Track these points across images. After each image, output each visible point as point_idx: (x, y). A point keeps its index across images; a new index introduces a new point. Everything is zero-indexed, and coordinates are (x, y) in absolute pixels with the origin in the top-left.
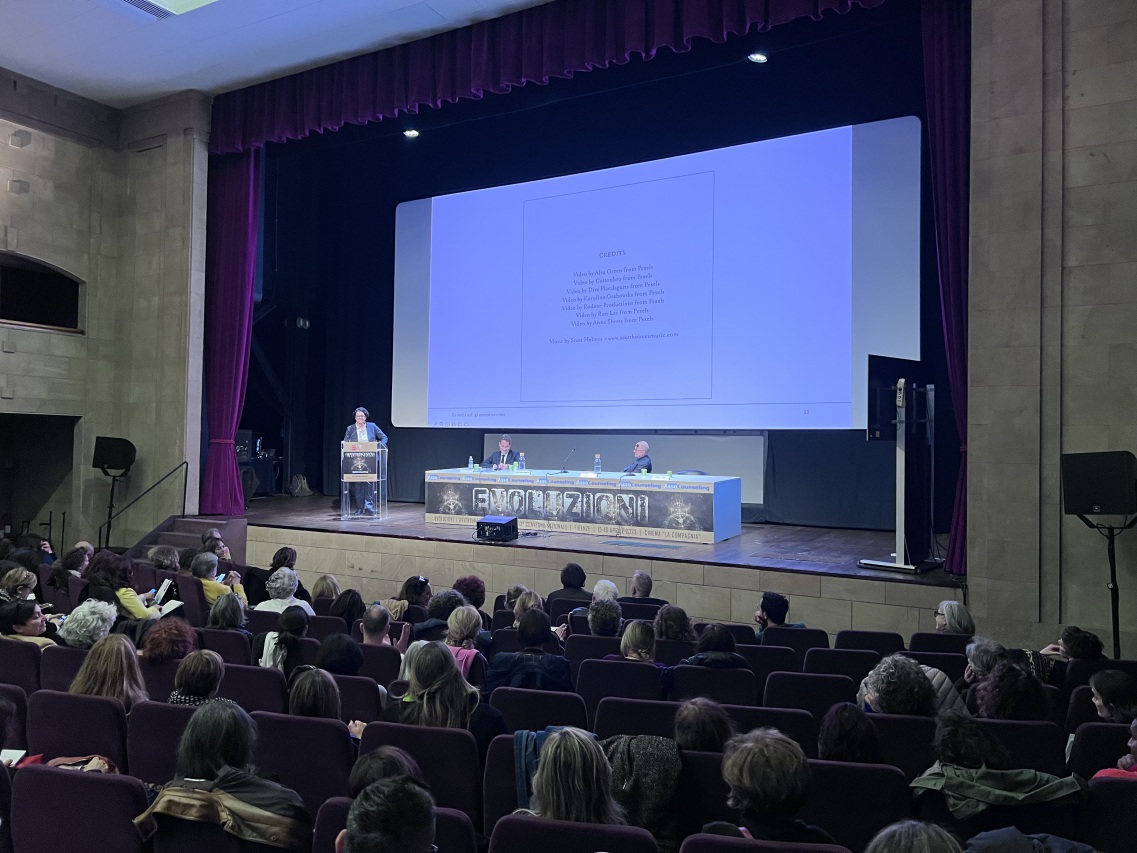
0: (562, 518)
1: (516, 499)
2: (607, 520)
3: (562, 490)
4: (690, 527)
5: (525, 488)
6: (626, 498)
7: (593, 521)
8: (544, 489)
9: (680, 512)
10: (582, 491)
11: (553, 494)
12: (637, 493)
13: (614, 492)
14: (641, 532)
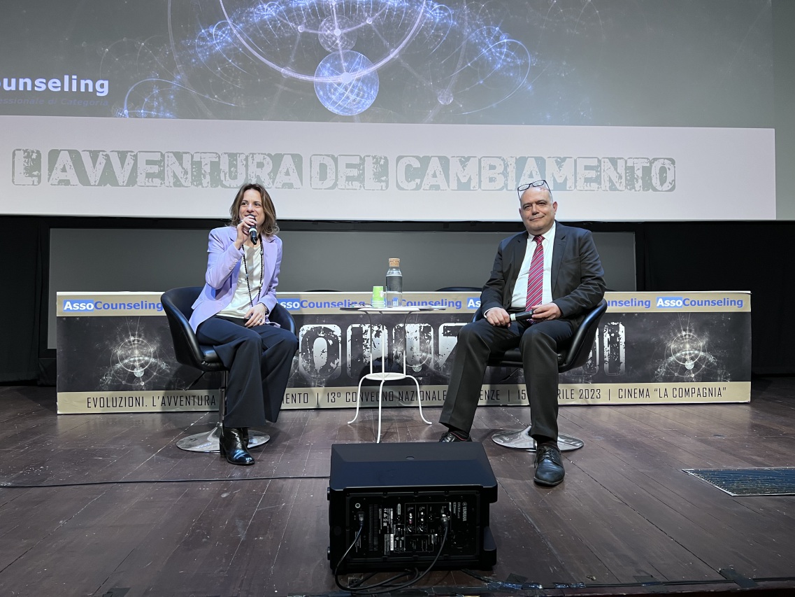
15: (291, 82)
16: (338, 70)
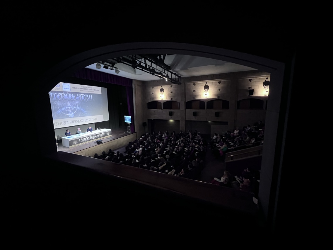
0: (95, 139)
1: (87, 139)
2: (101, 137)
3: (94, 135)
4: (109, 135)
5: (89, 137)
6: (103, 134)
7: (99, 138)
8: (92, 136)
9: (108, 134)
10: (97, 135)
11: (93, 136)
12: (104, 133)
13: (101, 134)
14: (104, 137)
15: (66, 115)
16: (70, 114)
